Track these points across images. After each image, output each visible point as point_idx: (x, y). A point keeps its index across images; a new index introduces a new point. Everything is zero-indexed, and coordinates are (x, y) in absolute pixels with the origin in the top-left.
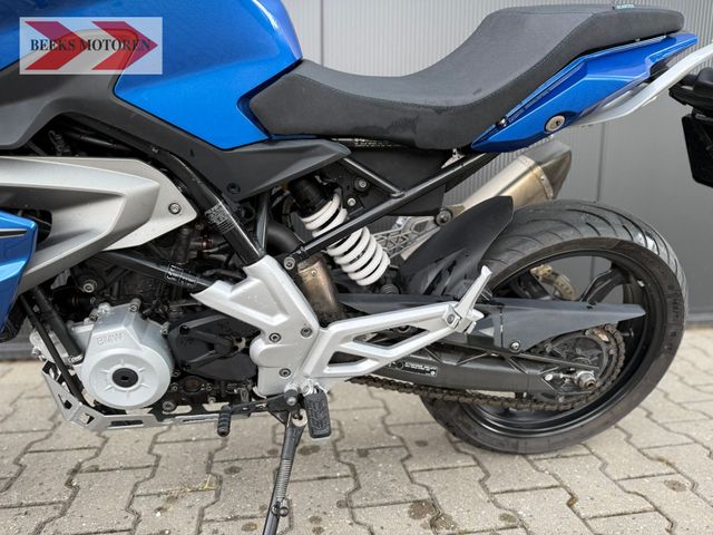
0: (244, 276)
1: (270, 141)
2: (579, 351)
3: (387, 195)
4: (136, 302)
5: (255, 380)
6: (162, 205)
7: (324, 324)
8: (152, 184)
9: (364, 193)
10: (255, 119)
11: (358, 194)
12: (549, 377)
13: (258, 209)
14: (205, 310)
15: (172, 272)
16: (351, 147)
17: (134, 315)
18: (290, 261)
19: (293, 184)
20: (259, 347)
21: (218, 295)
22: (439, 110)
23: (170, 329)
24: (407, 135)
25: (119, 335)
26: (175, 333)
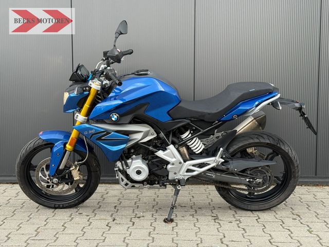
0: (166, 149)
1: (173, 120)
2: (259, 174)
3: (200, 131)
4: (141, 155)
5: (168, 176)
6: (150, 134)
7: (185, 162)
8: (149, 129)
9: (195, 130)
10: (170, 115)
11: (193, 130)
12: (248, 180)
13: (170, 134)
14: (157, 157)
15: (151, 148)
16: (191, 120)
17: (141, 158)
18: (177, 146)
19: (179, 128)
20: (169, 166)
21: (160, 154)
22: (209, 114)
23: (149, 161)
24: (202, 118)
25: (138, 162)
26: (150, 162)
